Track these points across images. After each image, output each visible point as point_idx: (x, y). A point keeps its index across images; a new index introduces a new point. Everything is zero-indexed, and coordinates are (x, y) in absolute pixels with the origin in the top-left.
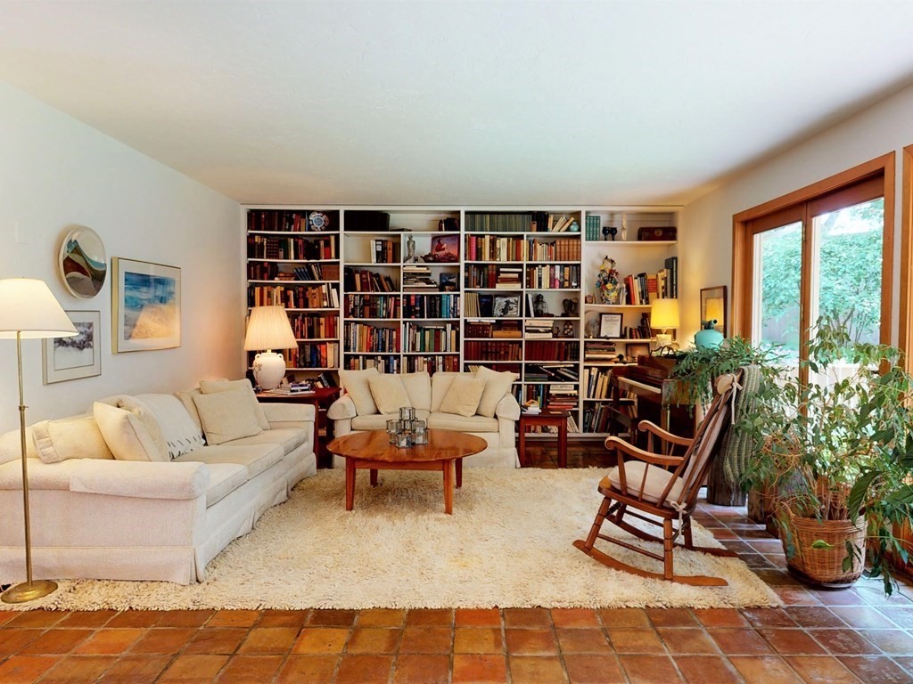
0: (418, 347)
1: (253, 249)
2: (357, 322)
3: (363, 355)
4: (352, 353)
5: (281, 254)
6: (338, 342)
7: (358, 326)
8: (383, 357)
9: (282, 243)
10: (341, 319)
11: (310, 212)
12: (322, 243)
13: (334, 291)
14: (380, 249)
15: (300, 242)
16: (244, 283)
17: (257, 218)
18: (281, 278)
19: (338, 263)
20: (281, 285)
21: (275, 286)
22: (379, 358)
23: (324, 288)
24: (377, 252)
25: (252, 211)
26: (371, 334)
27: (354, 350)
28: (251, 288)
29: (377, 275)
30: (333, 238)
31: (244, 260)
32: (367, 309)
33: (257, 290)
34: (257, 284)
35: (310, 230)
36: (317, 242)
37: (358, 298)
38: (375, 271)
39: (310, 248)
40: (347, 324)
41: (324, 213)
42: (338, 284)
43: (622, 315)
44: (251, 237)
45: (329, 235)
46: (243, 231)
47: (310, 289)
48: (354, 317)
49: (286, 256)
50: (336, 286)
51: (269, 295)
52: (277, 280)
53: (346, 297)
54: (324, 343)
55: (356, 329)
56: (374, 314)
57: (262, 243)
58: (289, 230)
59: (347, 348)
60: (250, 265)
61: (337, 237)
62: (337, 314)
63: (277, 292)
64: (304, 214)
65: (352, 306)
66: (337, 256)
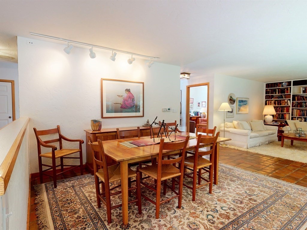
1: (267, 92)
2: (295, 109)
3: (297, 117)
4: (294, 116)
5: (274, 93)
6: (290, 114)
7: (296, 110)
8: (304, 118)
9: (275, 91)
10: (291, 108)
11: (283, 82)
12: (286, 90)
13: (289, 101)
14: (304, 90)
15: (280, 90)
16: (264, 100)
17: (268, 85)
18: (274, 98)
19: (290, 94)
20: (274, 100)
21: (272, 100)
22: (303, 118)
23: (286, 101)
24: (303, 91)
25: (267, 84)
26: (300, 112)
27: (295, 116)
28: (266, 101)
29: (303, 97)
30: (289, 88)
31: (265, 95)
32: (299, 105)
33: (268, 101)
34: (268, 100)
35: (283, 86)
36: (284, 89)
37: (296, 103)
38: (302, 95)
39: (282, 91)
40: (292, 109)
41: (287, 82)
42: (290, 99)
44: (266, 90)
45: (288, 87)
46: (265, 88)
47: (282, 101)
48: (295, 107)
49: (276, 93)
50: (290, 100)
51: (271, 102)
52: (273, 99)
53: (293, 103)
54: (286, 114)
55: (295, 111)
56: (301, 106)
57: (269, 91)
58: (277, 87)
59: (292, 115)
60: (266, 96)
61: (290, 88)
62: (290, 107)
63: (273, 102)
64: (281, 83)
65: (294, 105)
66: (290, 92)
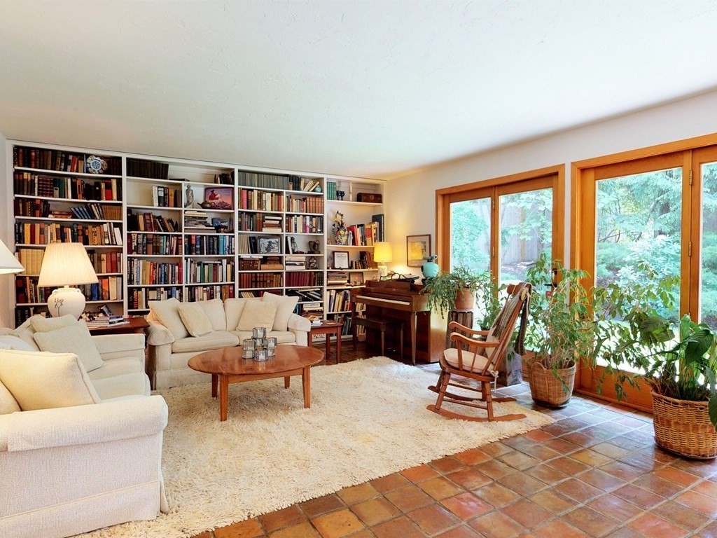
0: (198, 279)
1: (19, 185)
2: (139, 259)
3: (146, 288)
4: (135, 285)
5: (57, 192)
6: (122, 276)
7: (141, 261)
8: (166, 288)
9: (55, 184)
10: (125, 255)
11: (88, 155)
12: (103, 186)
13: (117, 230)
14: (162, 194)
15: (79, 182)
16: (11, 219)
17: (23, 155)
18: (56, 216)
19: (121, 205)
20: (56, 222)
21: (50, 223)
22: (162, 289)
23: (106, 228)
24: (159, 197)
25: (16, 146)
26: (154, 268)
27: (138, 282)
28: (19, 225)
29: (160, 218)
30: (114, 183)
31: (10, 196)
32: (150, 246)
33: (27, 227)
34: (28, 221)
35: (88, 172)
36: (98, 184)
37: (140, 237)
38: (157, 214)
39: (92, 190)
40: (130, 260)
41: (102, 157)
42: (121, 224)
43: (348, 252)
44: (17, 172)
45: (110, 179)
46: (9, 168)
47: (90, 227)
48: (137, 253)
49: (62, 195)
50: (119, 225)
51: (42, 231)
52: (51, 218)
53: (129, 236)
54: (107, 277)
55: (139, 265)
56: (156, 250)
57: (33, 181)
58: (65, 170)
59: (130, 281)
60: (17, 201)
61: (119, 182)
62: (121, 250)
63: (52, 230)
64: (82, 156)
65: (134, 244)
66: (120, 198)
